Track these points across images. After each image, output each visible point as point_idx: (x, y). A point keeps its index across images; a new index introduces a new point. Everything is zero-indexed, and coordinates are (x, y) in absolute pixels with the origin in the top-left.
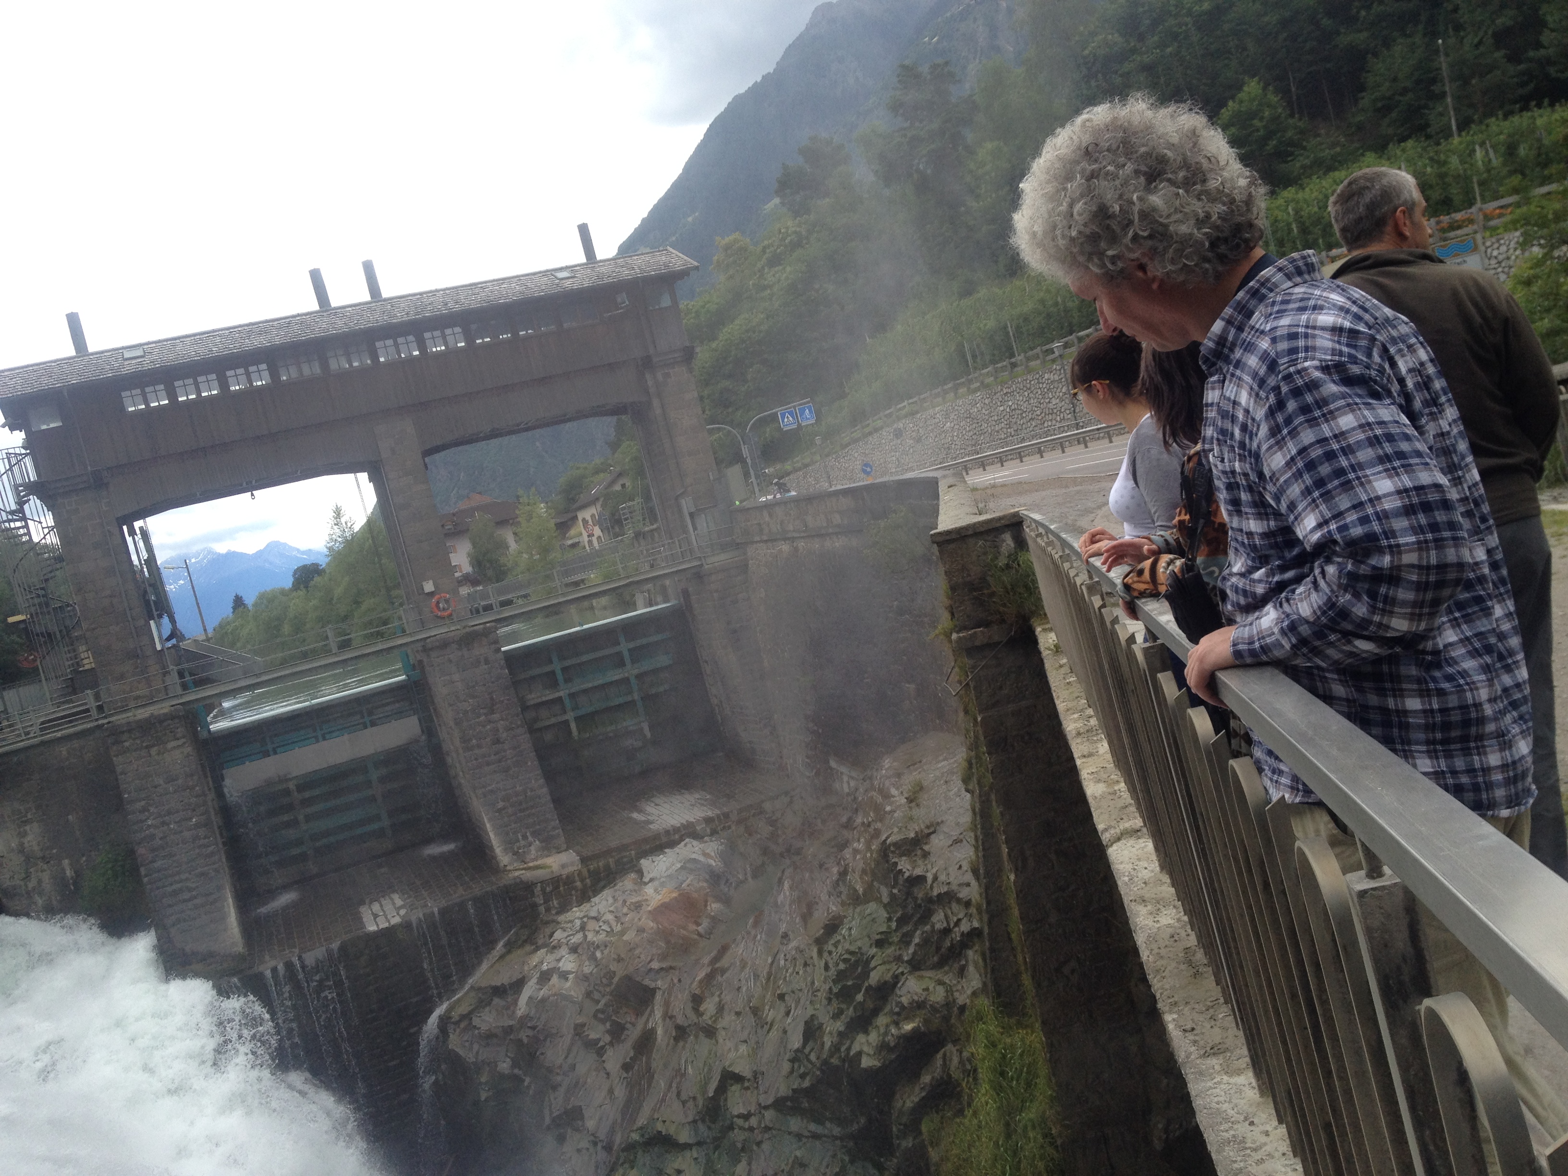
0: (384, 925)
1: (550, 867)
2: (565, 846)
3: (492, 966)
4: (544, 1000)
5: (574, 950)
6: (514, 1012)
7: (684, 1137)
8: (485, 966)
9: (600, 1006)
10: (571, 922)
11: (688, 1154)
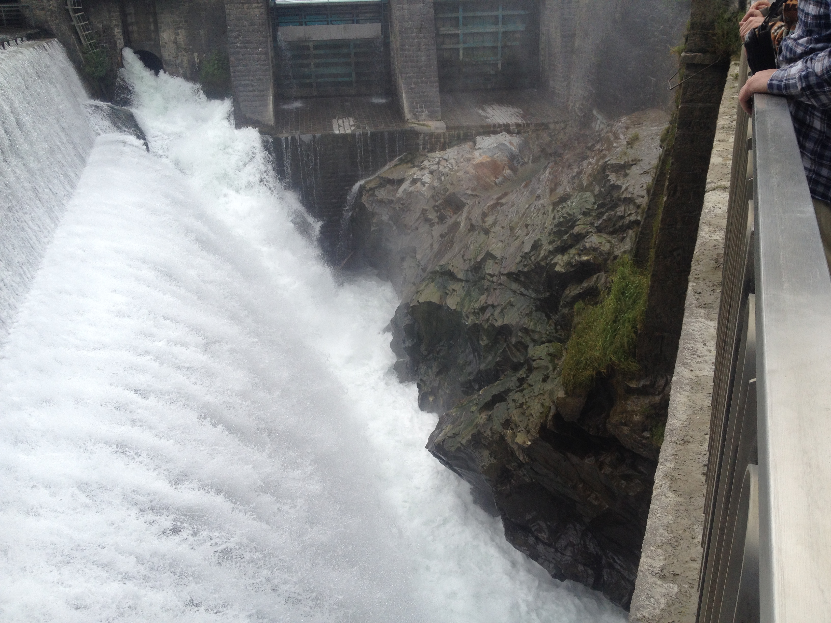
0: (342, 132)
1: (430, 127)
2: (440, 118)
3: (390, 169)
4: (411, 193)
5: (431, 173)
6: (395, 194)
7: (460, 276)
8: (387, 167)
9: (437, 204)
10: (433, 158)
11: (460, 284)
